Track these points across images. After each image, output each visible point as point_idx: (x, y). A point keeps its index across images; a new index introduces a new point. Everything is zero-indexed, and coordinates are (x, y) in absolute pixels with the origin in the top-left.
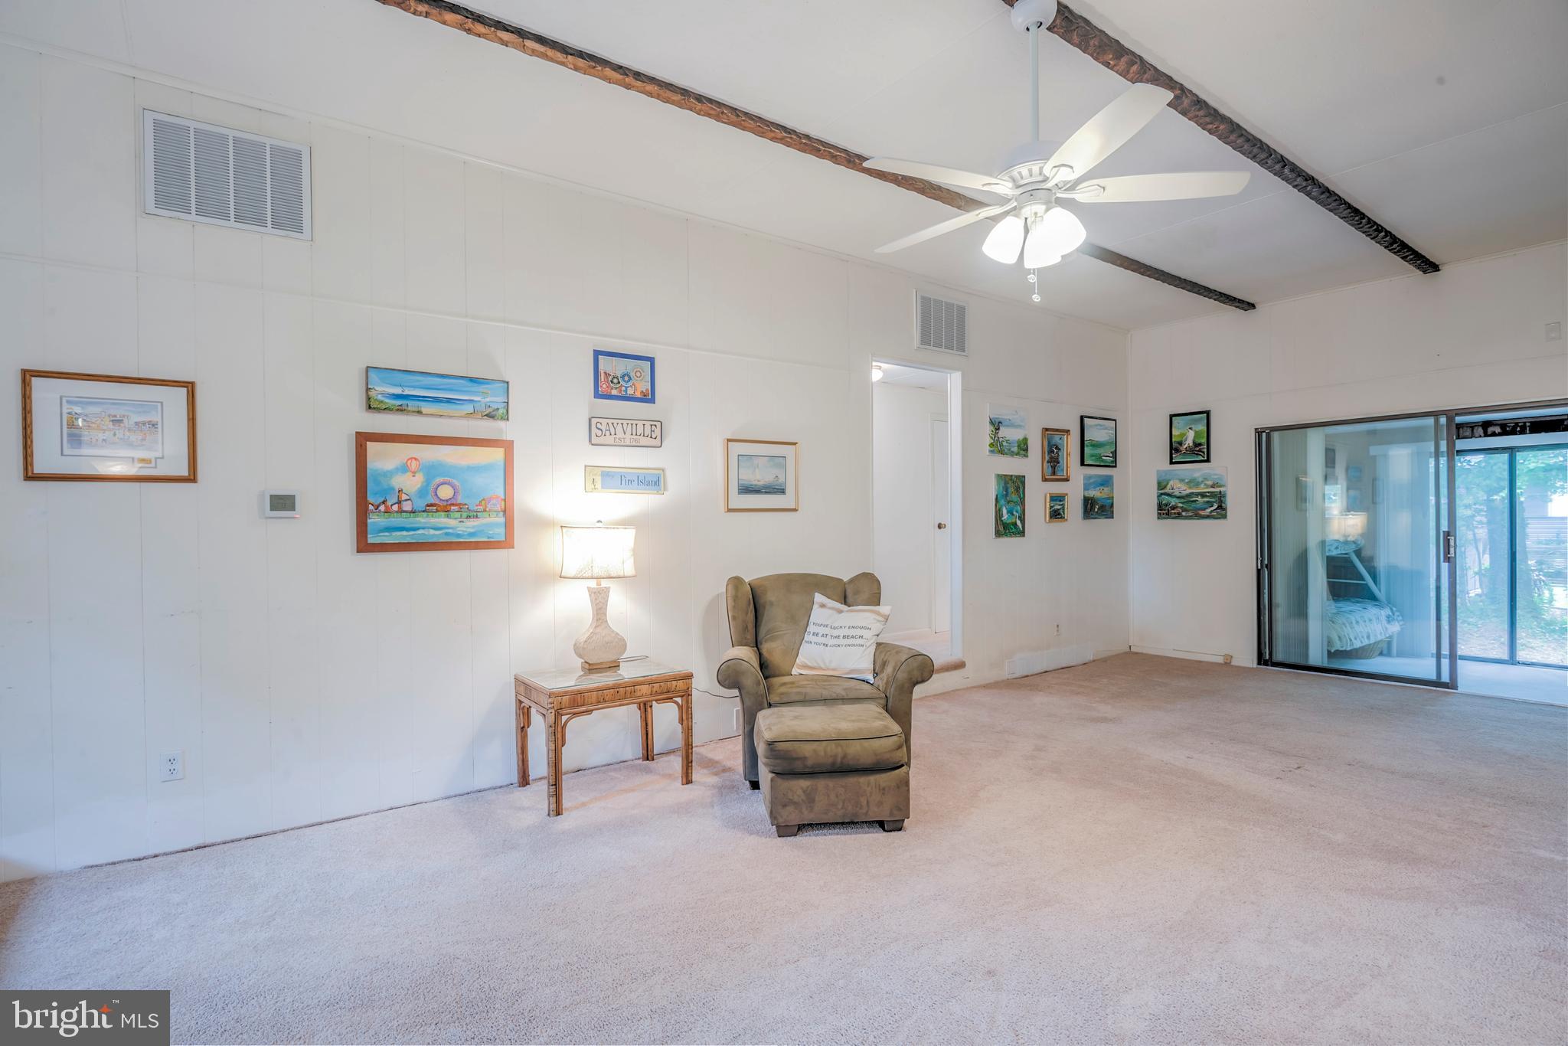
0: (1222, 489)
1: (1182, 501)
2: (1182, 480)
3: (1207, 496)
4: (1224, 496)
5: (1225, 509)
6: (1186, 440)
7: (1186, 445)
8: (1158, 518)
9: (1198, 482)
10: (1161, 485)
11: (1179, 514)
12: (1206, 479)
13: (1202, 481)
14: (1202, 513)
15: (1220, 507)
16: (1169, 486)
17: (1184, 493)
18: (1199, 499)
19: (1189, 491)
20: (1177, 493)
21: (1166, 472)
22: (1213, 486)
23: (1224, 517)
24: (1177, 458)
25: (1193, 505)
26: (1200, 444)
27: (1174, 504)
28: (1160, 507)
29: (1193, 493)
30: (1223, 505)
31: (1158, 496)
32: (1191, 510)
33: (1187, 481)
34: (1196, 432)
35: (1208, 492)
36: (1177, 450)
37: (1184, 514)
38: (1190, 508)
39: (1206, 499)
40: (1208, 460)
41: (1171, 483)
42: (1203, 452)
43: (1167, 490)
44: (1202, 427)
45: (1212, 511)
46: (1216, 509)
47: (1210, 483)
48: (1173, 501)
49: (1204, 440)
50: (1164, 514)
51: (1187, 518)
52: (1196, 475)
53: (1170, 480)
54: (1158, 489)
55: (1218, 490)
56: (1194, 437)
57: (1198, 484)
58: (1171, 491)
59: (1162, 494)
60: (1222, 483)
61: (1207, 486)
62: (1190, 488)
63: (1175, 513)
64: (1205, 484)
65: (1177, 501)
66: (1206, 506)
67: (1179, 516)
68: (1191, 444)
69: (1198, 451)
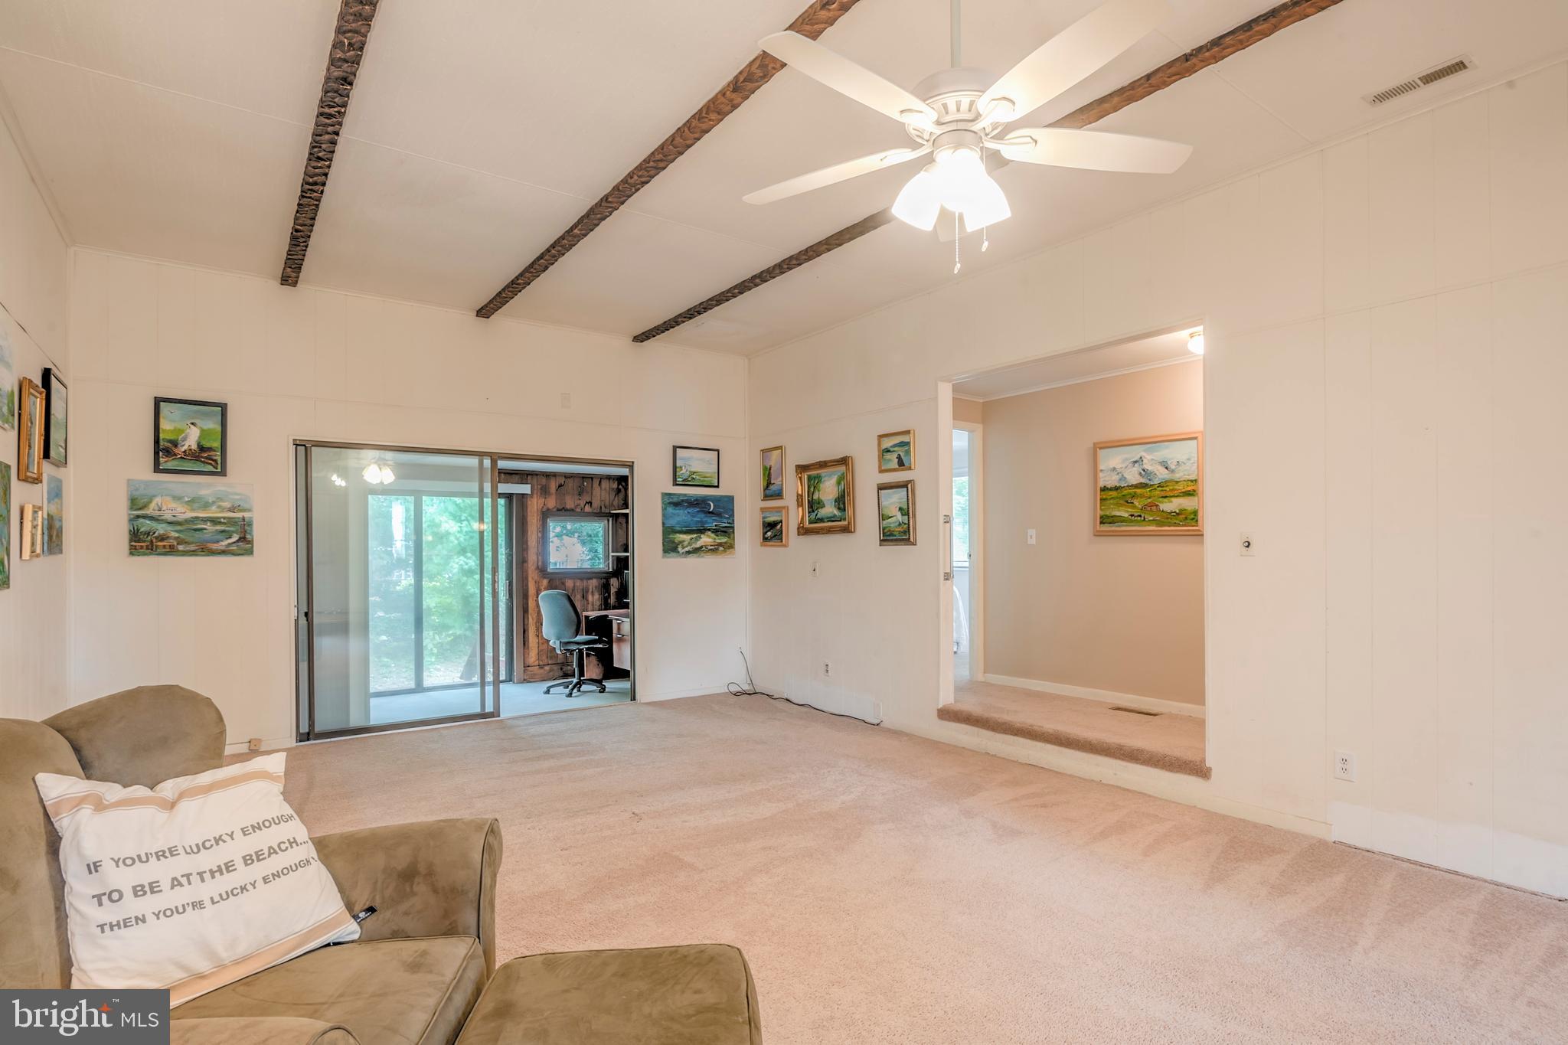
0: (247, 515)
1: (179, 528)
2: (177, 498)
3: (220, 523)
4: (250, 525)
5: (251, 542)
6: (184, 439)
7: (185, 447)
8: (131, 554)
9: (208, 502)
10: (134, 503)
11: (171, 547)
12: (220, 499)
13: (214, 502)
14: (214, 547)
15: (243, 539)
16: (153, 505)
17: (181, 517)
18: (208, 526)
19: (190, 515)
20: (168, 516)
21: (147, 484)
22: (232, 510)
23: (250, 552)
24: (166, 463)
25: (197, 535)
26: (210, 449)
27: (162, 532)
28: (135, 536)
29: (197, 518)
30: (248, 536)
31: (131, 520)
32: (192, 543)
33: (187, 499)
34: (202, 431)
35: (224, 518)
36: (168, 452)
37: (181, 548)
38: (191, 539)
39: (219, 528)
40: (223, 473)
41: (158, 500)
42: (215, 461)
43: (150, 511)
44: (213, 425)
45: (230, 544)
46: (238, 541)
47: (227, 505)
48: (161, 529)
49: (217, 444)
50: (142, 547)
51: (185, 553)
52: (204, 492)
53: (155, 496)
54: (131, 509)
55: (239, 515)
56: (200, 437)
57: (206, 506)
58: (158, 513)
59: (138, 517)
60: (246, 506)
61: (222, 509)
62: (193, 510)
63: (164, 546)
64: (219, 507)
65: (169, 528)
66: (220, 537)
67: (172, 551)
68: (194, 447)
69: (206, 458)
